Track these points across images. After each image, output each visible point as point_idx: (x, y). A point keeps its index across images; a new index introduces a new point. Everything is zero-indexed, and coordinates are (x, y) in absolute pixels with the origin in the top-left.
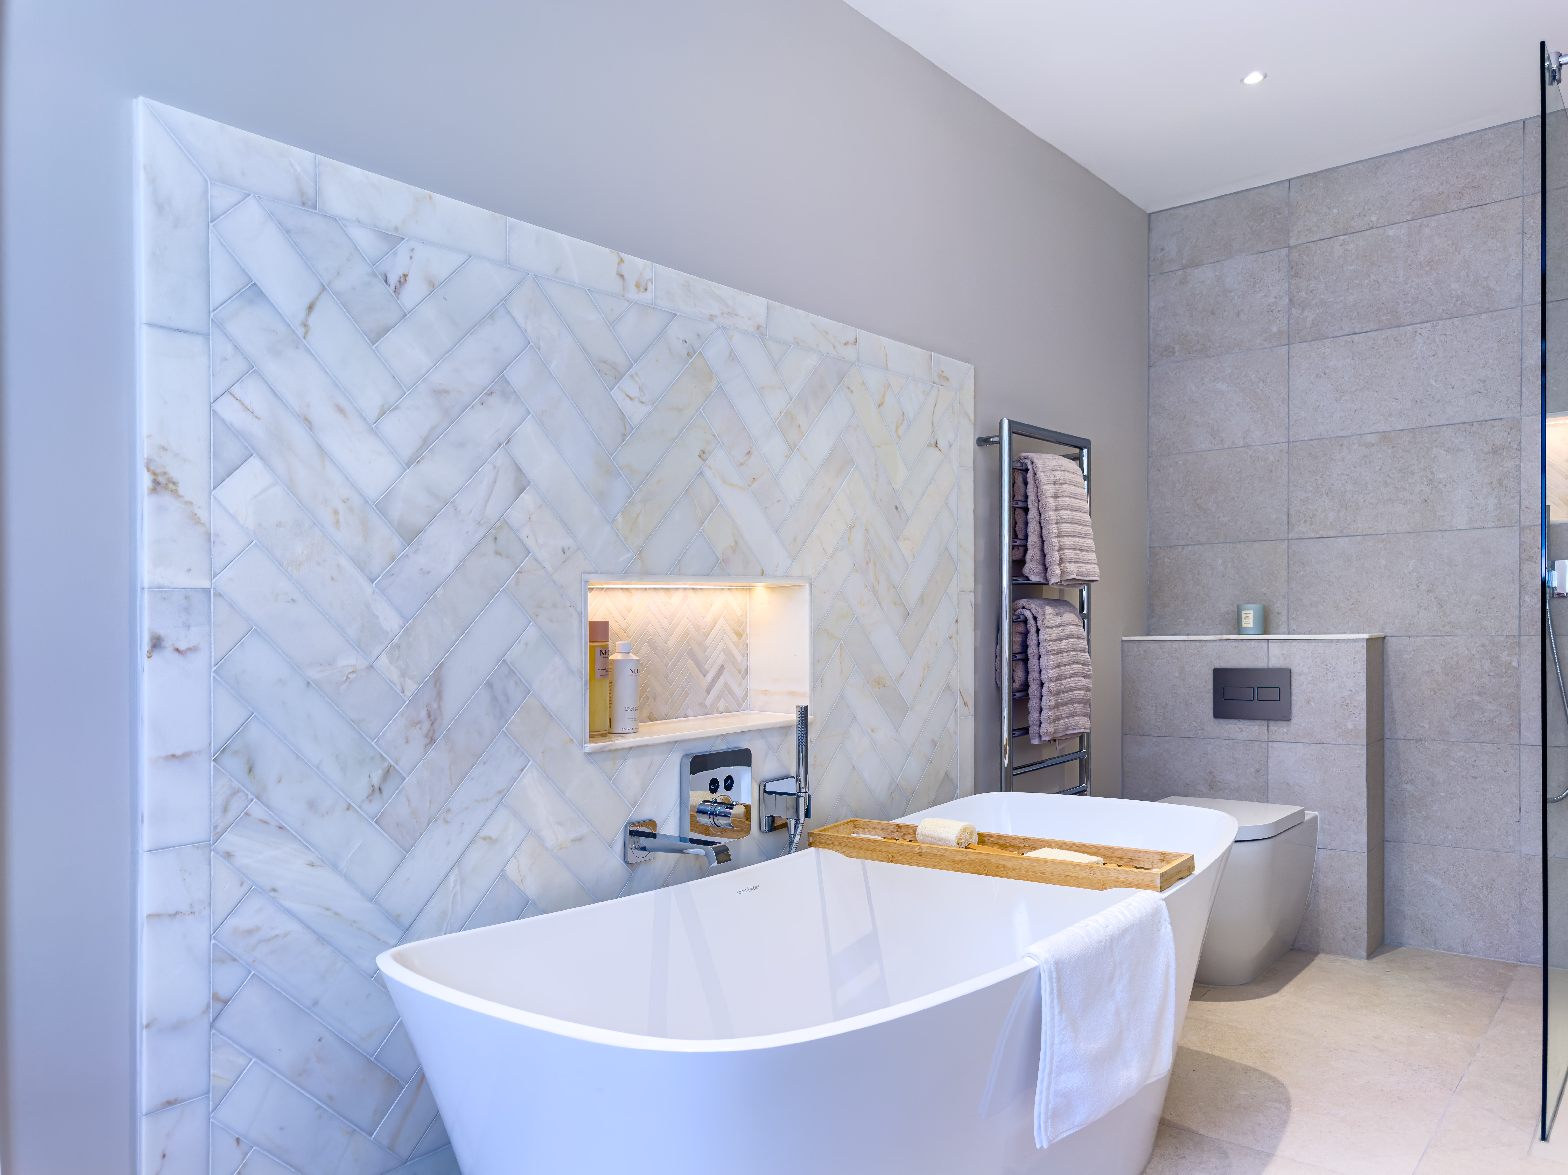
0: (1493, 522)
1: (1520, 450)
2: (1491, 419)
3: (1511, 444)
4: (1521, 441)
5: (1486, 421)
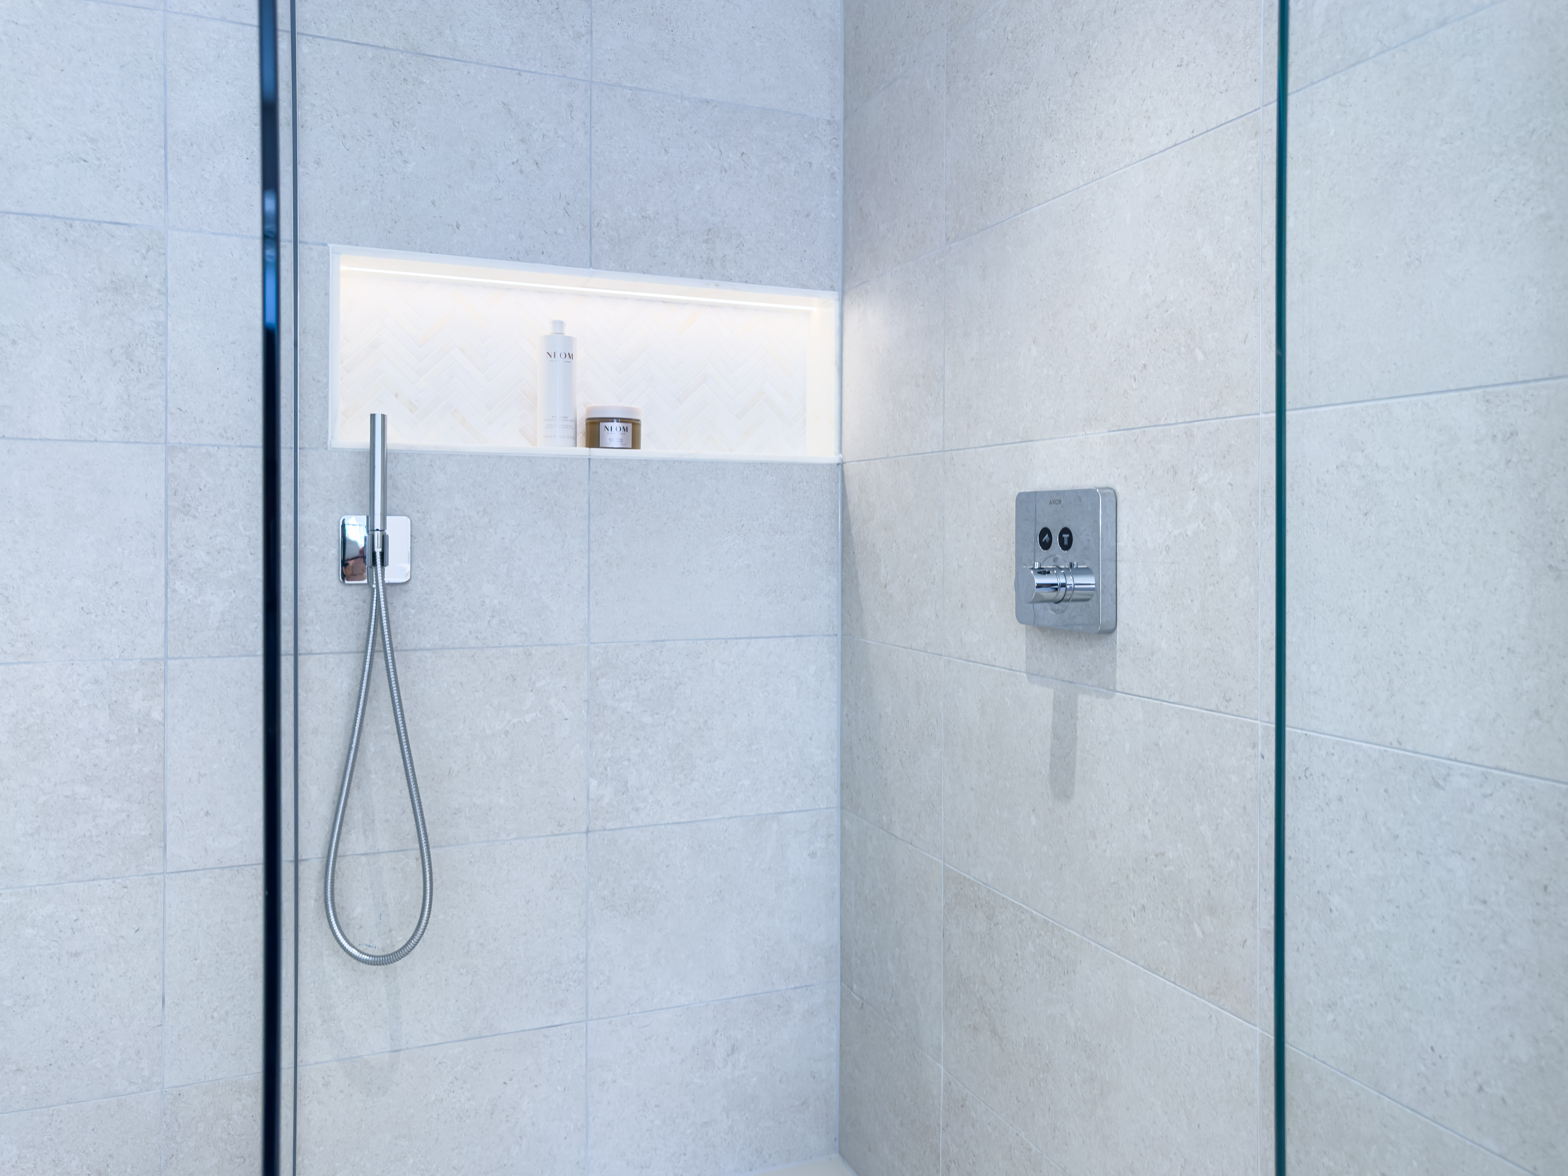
0: (115, 431)
1: (166, 294)
2: (109, 220)
3: (149, 279)
4: (166, 276)
5: (100, 222)
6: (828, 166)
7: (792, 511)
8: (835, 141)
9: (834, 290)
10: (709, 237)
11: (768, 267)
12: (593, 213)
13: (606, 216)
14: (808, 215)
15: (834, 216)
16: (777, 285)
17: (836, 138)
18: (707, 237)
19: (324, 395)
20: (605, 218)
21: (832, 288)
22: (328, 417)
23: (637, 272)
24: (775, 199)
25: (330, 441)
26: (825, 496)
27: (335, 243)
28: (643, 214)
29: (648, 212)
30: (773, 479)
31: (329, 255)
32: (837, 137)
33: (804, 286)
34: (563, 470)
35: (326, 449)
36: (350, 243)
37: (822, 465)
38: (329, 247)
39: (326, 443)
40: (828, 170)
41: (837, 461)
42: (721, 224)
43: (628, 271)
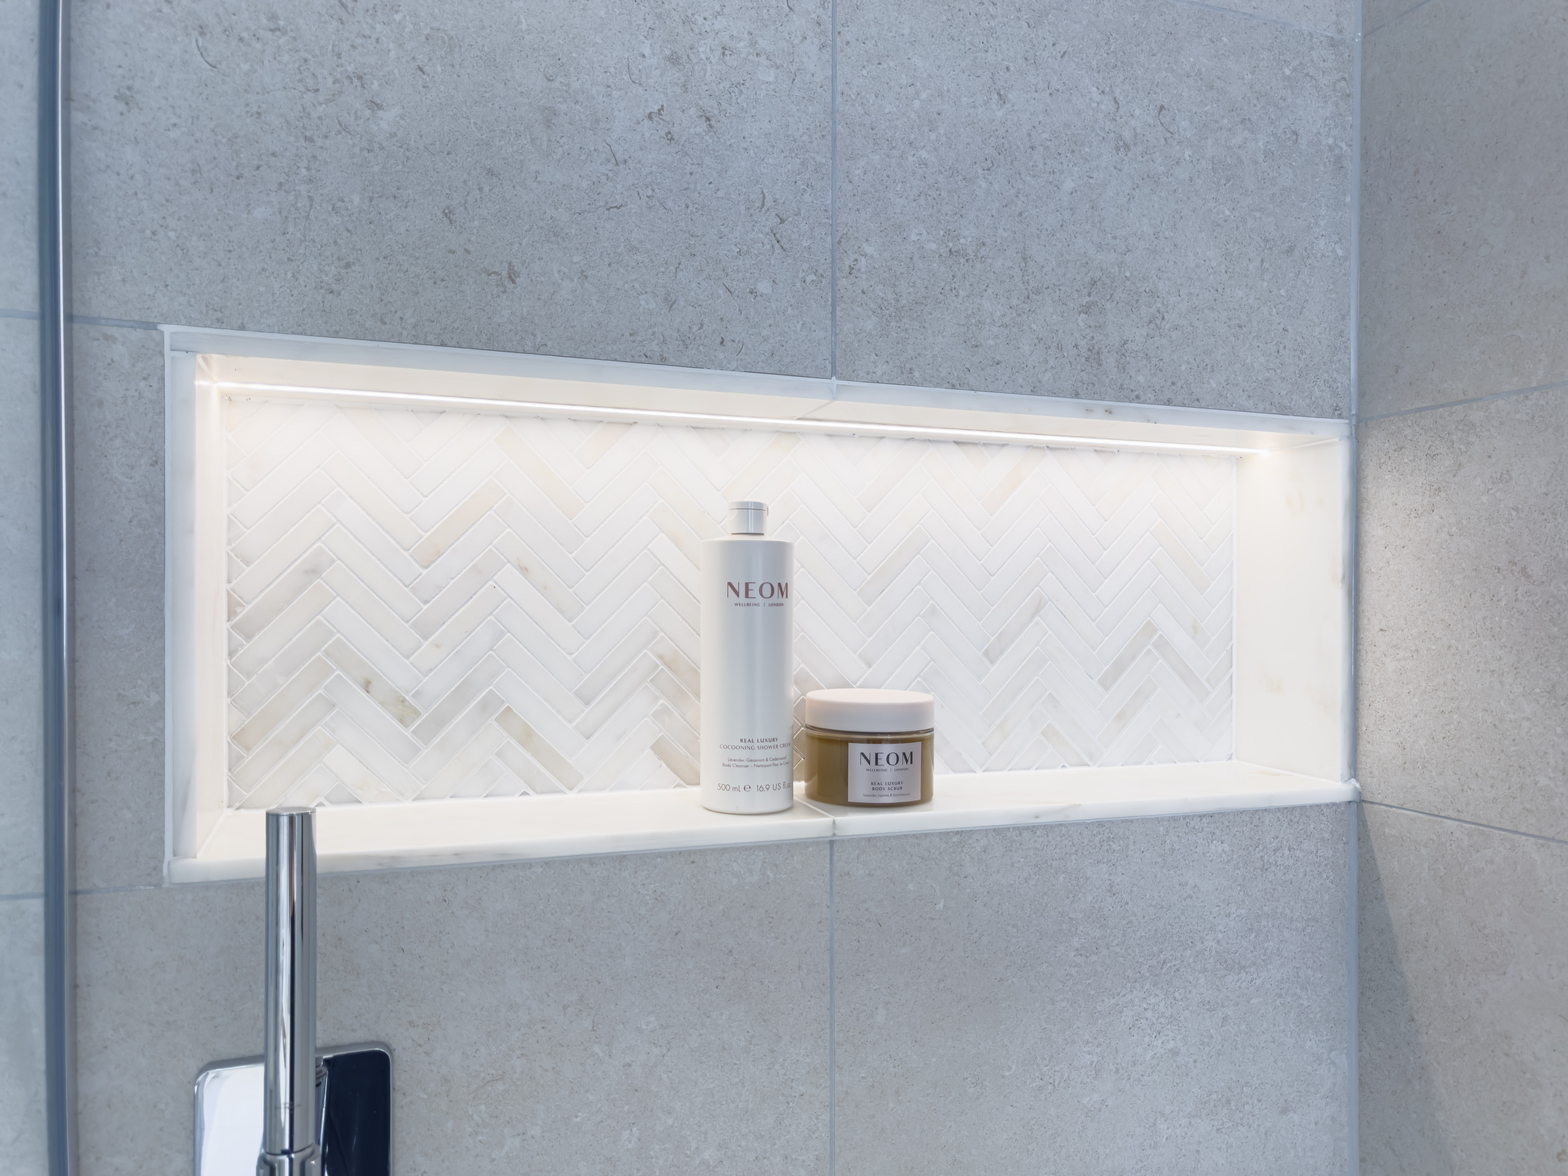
6: (1331, 141)
7: (1260, 916)
8: (1343, 84)
9: (1340, 416)
10: (1091, 298)
11: (1212, 367)
12: (839, 242)
13: (869, 249)
14: (1290, 250)
15: (1340, 252)
16: (1230, 407)
17: (1345, 79)
18: (1088, 299)
19: (150, 739)
20: (865, 255)
21: (1336, 413)
22: (162, 799)
23: (938, 385)
24: (1227, 212)
25: (169, 863)
26: (1324, 876)
27: (178, 323)
28: (951, 245)
29: (962, 241)
30: (1223, 850)
31: (162, 354)
32: (1346, 76)
33: (1284, 410)
34: (771, 875)
35: (158, 886)
36: (220, 323)
37: (1318, 808)
38: (162, 333)
39: (158, 869)
40: (1331, 148)
41: (1349, 797)
42: (1117, 269)
43: (917, 384)
